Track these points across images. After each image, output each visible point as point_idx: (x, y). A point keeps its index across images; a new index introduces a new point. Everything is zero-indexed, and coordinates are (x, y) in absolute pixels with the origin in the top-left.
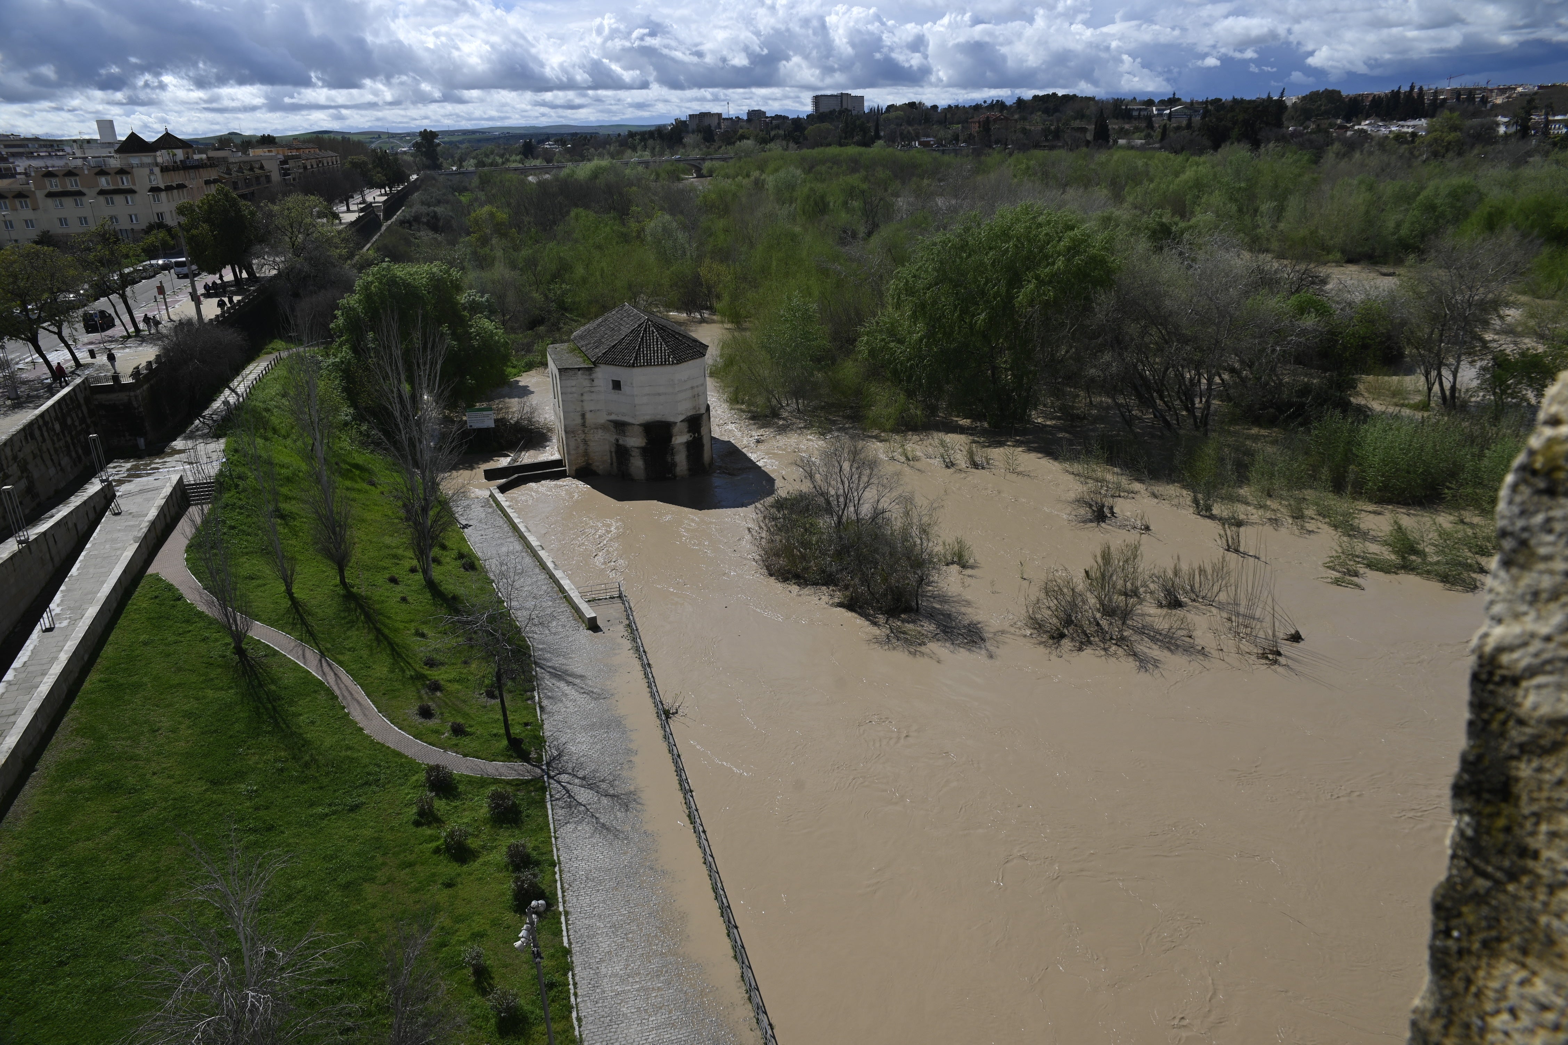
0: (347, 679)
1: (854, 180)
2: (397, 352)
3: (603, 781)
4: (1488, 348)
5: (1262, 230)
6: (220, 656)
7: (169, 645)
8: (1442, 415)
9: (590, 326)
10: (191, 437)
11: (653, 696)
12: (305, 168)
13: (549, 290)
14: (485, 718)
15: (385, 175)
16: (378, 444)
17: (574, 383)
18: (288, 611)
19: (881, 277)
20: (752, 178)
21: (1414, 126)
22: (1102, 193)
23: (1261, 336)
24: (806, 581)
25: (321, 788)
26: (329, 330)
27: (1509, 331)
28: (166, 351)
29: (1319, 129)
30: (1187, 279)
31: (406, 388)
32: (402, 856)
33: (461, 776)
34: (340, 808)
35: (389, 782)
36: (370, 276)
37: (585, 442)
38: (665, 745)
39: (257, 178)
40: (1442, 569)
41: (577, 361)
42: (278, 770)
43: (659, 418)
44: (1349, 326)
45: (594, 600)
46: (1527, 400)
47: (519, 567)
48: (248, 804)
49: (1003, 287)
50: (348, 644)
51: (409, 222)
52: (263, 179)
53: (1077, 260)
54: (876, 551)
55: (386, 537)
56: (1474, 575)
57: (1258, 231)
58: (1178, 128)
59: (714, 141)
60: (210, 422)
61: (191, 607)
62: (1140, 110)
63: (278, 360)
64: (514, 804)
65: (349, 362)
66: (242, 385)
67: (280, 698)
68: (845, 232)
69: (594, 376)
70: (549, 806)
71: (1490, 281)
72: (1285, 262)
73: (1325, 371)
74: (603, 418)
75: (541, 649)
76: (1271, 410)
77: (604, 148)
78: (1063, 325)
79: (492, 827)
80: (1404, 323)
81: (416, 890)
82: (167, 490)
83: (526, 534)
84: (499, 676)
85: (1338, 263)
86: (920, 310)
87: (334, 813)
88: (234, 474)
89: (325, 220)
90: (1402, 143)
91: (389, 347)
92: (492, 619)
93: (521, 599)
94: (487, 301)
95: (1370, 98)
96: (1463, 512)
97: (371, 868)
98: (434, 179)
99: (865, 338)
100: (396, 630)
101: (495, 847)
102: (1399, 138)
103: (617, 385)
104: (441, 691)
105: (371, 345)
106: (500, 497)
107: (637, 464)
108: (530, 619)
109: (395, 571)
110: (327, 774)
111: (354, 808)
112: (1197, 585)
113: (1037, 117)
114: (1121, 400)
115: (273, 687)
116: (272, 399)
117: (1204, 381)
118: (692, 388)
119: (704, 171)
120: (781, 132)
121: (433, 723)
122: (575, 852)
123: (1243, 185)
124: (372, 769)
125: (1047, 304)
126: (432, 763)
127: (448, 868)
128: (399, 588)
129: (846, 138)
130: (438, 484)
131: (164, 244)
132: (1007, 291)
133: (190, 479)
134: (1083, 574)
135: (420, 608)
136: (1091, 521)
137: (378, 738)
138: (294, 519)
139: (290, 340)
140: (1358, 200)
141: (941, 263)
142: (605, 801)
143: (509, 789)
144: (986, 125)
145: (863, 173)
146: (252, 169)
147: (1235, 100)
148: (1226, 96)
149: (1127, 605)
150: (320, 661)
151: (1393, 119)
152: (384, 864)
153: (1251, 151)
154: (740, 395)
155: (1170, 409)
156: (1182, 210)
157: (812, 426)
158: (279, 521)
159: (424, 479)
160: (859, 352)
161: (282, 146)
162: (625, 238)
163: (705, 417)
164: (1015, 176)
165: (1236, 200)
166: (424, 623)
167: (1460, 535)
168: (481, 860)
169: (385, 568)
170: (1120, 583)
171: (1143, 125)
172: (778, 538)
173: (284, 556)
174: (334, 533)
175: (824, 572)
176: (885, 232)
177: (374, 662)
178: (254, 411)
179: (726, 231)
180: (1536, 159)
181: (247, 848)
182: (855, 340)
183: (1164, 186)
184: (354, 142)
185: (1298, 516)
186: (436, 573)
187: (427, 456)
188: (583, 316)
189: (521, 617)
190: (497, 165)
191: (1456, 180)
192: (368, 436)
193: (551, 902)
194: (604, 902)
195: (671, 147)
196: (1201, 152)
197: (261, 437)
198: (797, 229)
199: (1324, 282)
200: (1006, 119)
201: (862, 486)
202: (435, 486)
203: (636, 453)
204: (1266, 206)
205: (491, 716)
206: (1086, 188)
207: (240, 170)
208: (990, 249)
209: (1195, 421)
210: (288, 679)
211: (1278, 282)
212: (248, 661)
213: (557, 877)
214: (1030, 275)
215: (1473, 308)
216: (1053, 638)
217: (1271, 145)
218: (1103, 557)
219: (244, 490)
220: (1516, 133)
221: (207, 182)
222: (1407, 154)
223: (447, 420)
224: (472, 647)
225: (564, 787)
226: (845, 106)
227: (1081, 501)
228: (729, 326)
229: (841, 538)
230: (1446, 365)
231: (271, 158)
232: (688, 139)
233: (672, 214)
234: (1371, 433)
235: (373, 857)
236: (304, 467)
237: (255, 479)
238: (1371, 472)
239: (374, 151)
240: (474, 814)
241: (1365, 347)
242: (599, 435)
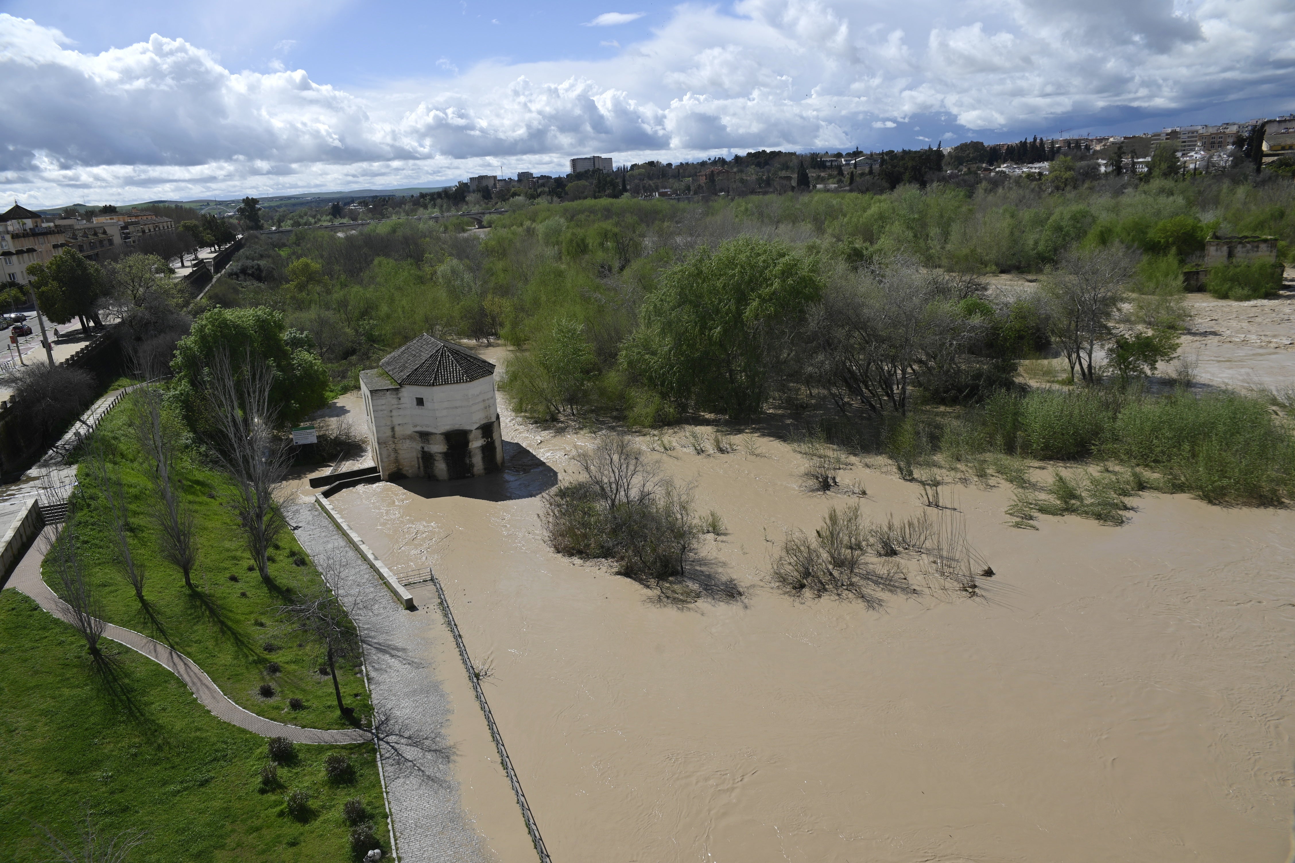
0: (195, 668)
1: (608, 225)
2: (230, 383)
3: (426, 739)
4: (1111, 334)
5: (933, 251)
6: (76, 657)
7: (26, 651)
8: (1083, 388)
9: (395, 354)
10: (46, 465)
11: (464, 662)
12: (144, 232)
13: (359, 326)
14: (319, 693)
15: (214, 236)
16: (215, 462)
17: (383, 402)
18: (139, 612)
19: (634, 302)
20: (525, 227)
21: (1040, 168)
22: (807, 227)
23: (941, 334)
24: (587, 555)
25: (173, 768)
26: (169, 368)
27: (1126, 320)
28: (20, 391)
29: (970, 172)
30: (879, 292)
31: (239, 413)
32: (249, 822)
33: (301, 744)
34: (191, 784)
35: (235, 757)
36: (204, 320)
37: (395, 451)
38: (477, 705)
39: (101, 242)
40: (1098, 509)
41: (386, 384)
42: (133, 755)
43: (457, 427)
44: (1007, 322)
45: (410, 584)
46: (1144, 373)
47: (344, 560)
48: (104, 789)
49: (732, 306)
50: (194, 637)
51: (236, 274)
52: (106, 243)
53: (790, 281)
54: (645, 526)
55: (226, 542)
56: (1120, 512)
57: (931, 251)
58: (862, 174)
59: (491, 198)
60: (63, 452)
61: (47, 616)
62: (832, 161)
63: (124, 395)
64: (349, 766)
65: (188, 394)
66: (91, 418)
67: (133, 690)
68: (602, 267)
69: (400, 395)
70: (379, 764)
71: (1108, 283)
72: (954, 274)
73: (993, 358)
74: (409, 430)
75: (367, 629)
76: (953, 392)
77: (400, 207)
78: (783, 333)
79: (330, 788)
80: (1048, 318)
81: (263, 852)
82: (23, 513)
83: (348, 532)
84: (330, 655)
85: (994, 274)
86: (667, 327)
87: (186, 789)
88: (86, 495)
89: (162, 275)
90: (1033, 180)
91: (223, 380)
92: (322, 606)
93: (346, 587)
94: (307, 337)
95: (1005, 147)
96: (1106, 463)
97: (221, 836)
98: (257, 237)
99: (624, 353)
100: (238, 622)
101: (334, 806)
102: (1030, 176)
103: (420, 402)
104: (280, 671)
105: (206, 378)
106: (324, 501)
107: (441, 467)
108: (355, 604)
109: (235, 571)
110: (179, 754)
111: (204, 783)
112: (908, 536)
113: (752, 169)
114: (834, 390)
115: (127, 681)
116: (119, 429)
117: (899, 372)
118: (484, 401)
119: (485, 223)
120: (547, 189)
121: (272, 701)
122: (405, 804)
123: (916, 216)
124: (220, 746)
125: (769, 317)
126: (274, 736)
127: (292, 829)
128: (239, 585)
129: (599, 192)
130: (270, 494)
131: (16, 300)
132: (737, 308)
133: (44, 502)
134: (816, 534)
135: (258, 601)
136: (818, 490)
137: (225, 718)
138: (143, 531)
139: (134, 377)
140: (1004, 225)
141: (682, 289)
142: (429, 756)
143: (344, 753)
144: (711, 178)
145: (615, 219)
146: (95, 234)
147: (904, 151)
148: (898, 149)
149: (853, 556)
150: (171, 653)
151: (1023, 163)
152: (233, 831)
153: (920, 190)
154: (524, 405)
155: (874, 396)
156: (870, 238)
157: (586, 427)
158: (129, 534)
159: (257, 490)
160: (621, 364)
161: (122, 214)
162: (421, 280)
163: (496, 424)
164: (737, 216)
165: (912, 228)
166: (262, 614)
167: (1106, 481)
168: (321, 819)
169: (226, 569)
170: (846, 539)
171: (835, 173)
172: (562, 521)
173: (133, 564)
174: (179, 541)
175: (602, 547)
176: (635, 265)
177: (220, 651)
178: (103, 440)
179: (505, 270)
180: (1129, 190)
181: (102, 830)
182: (616, 355)
183: (854, 220)
184: (186, 209)
185: (982, 475)
186: (272, 570)
187: (259, 470)
188: (389, 346)
189: (347, 603)
190: (310, 224)
191: (1075, 207)
192: (207, 456)
193: (385, 850)
194: (432, 845)
195: (456, 204)
196: (882, 192)
197: (110, 462)
198: (563, 267)
199: (985, 289)
200: (727, 172)
201: (629, 474)
202: (267, 495)
203: (439, 458)
204: (934, 231)
205: (325, 690)
206: (794, 223)
207: (85, 235)
208: (721, 275)
209: (895, 404)
210: (140, 672)
211: (949, 290)
212: (102, 659)
213: (390, 827)
214: (753, 295)
215: (1098, 304)
216: (794, 588)
217: (935, 184)
218: (831, 519)
219: (96, 509)
220: (1113, 171)
221: (55, 247)
222: (1037, 189)
223: (276, 439)
224: (306, 631)
225: (393, 747)
226: (597, 167)
227: (808, 475)
228: (511, 348)
229: (615, 518)
230: (1082, 348)
231: (112, 225)
232: (470, 198)
233: (460, 258)
234: (1031, 405)
235: (223, 826)
236: (150, 485)
237: (105, 498)
238: (1035, 436)
239: (204, 216)
240: (314, 778)
241: (1021, 337)
242: (407, 444)
